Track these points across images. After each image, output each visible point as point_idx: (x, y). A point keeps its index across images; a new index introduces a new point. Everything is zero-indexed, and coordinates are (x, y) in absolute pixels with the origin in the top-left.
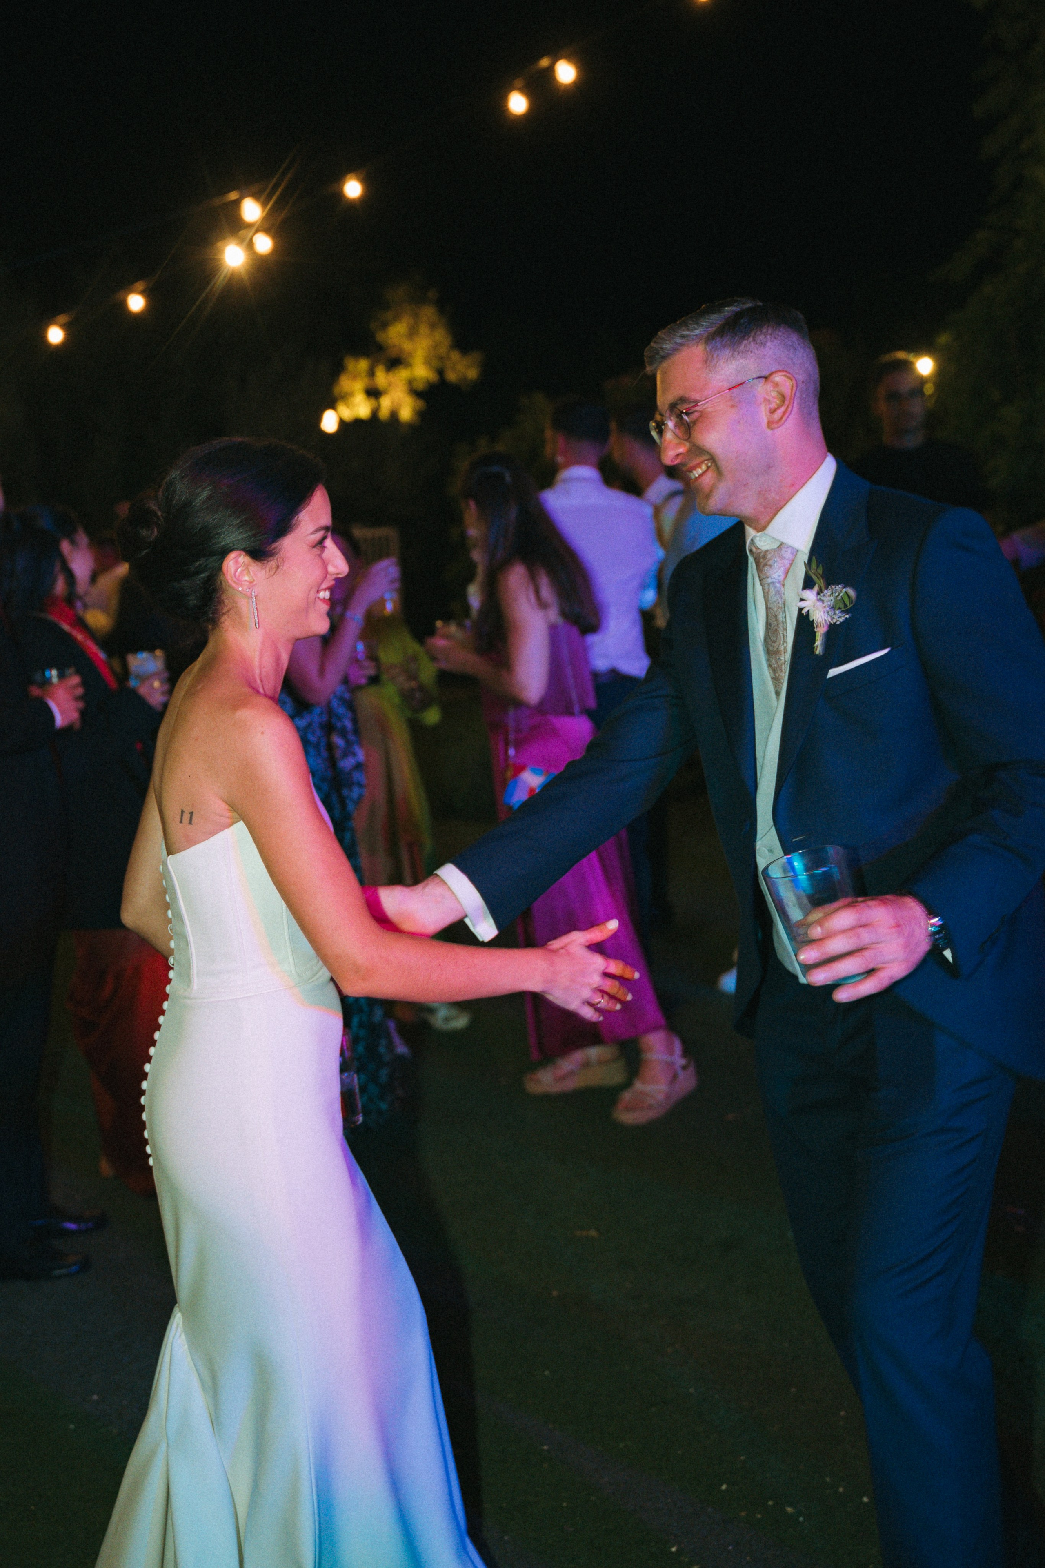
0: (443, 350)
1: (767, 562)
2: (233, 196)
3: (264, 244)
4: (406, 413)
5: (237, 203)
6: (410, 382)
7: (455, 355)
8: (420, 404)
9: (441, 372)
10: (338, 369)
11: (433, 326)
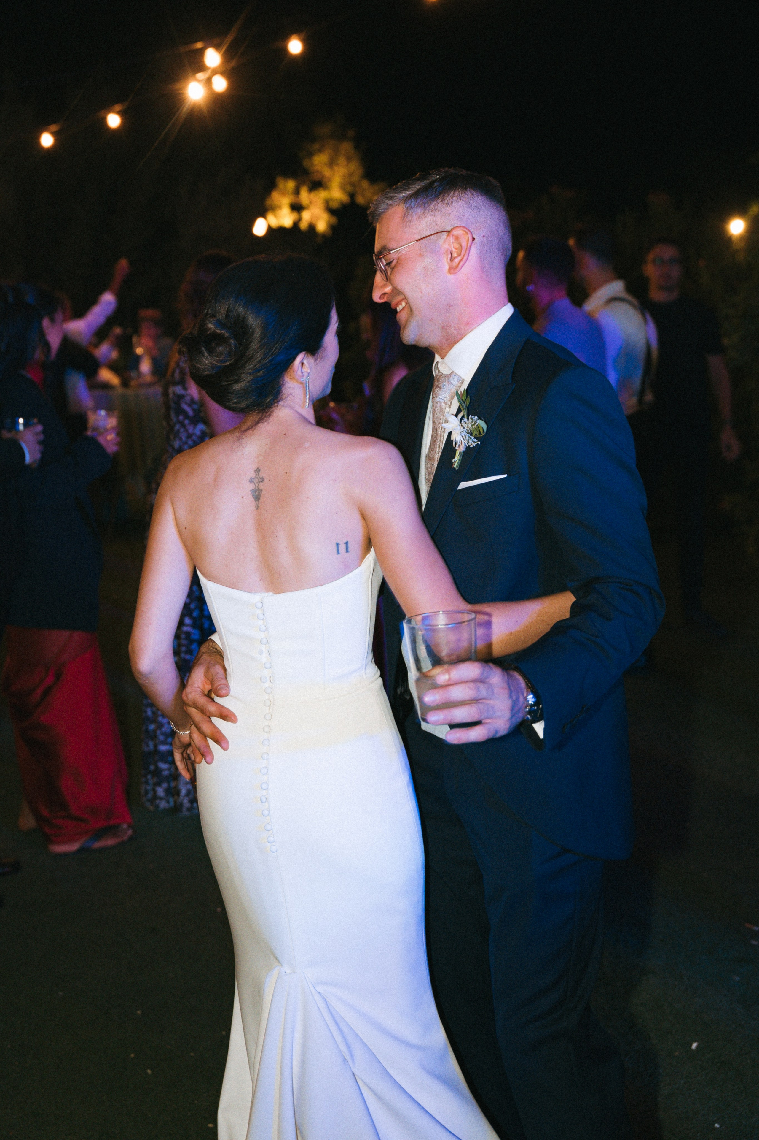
0: (356, 178)
1: (439, 384)
2: (199, 45)
3: (220, 84)
4: (322, 226)
5: (201, 52)
6: (327, 202)
7: (365, 184)
8: (334, 220)
9: (352, 196)
10: (271, 186)
11: (349, 159)
